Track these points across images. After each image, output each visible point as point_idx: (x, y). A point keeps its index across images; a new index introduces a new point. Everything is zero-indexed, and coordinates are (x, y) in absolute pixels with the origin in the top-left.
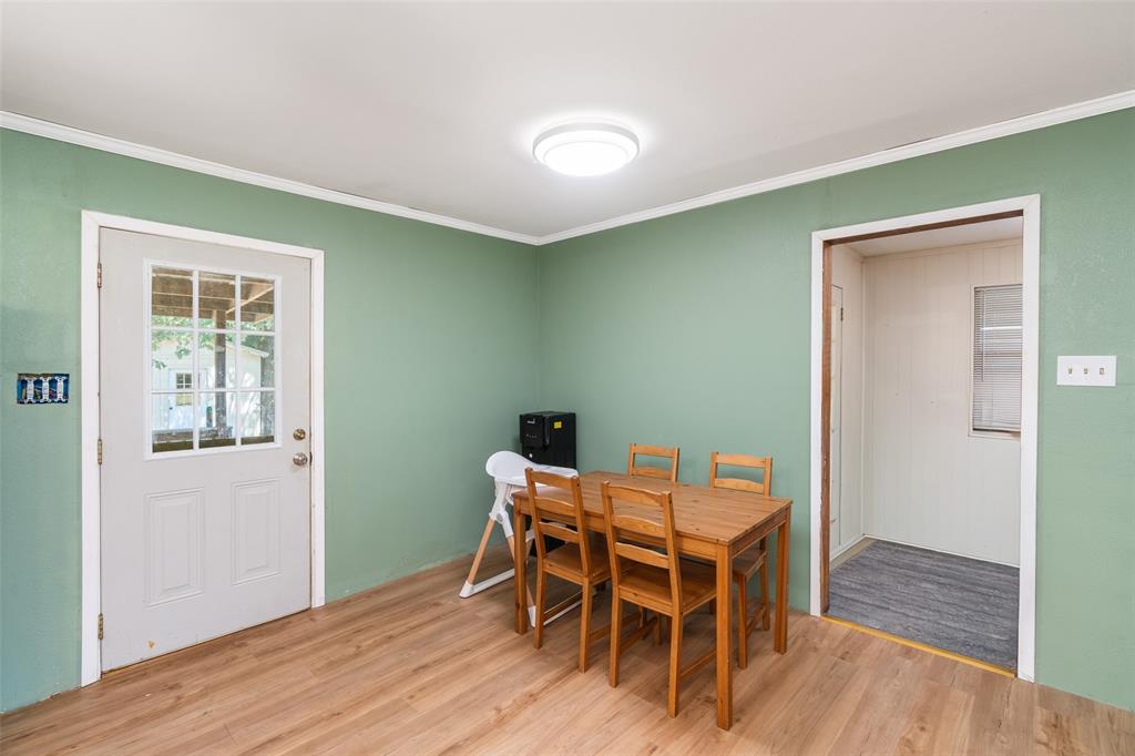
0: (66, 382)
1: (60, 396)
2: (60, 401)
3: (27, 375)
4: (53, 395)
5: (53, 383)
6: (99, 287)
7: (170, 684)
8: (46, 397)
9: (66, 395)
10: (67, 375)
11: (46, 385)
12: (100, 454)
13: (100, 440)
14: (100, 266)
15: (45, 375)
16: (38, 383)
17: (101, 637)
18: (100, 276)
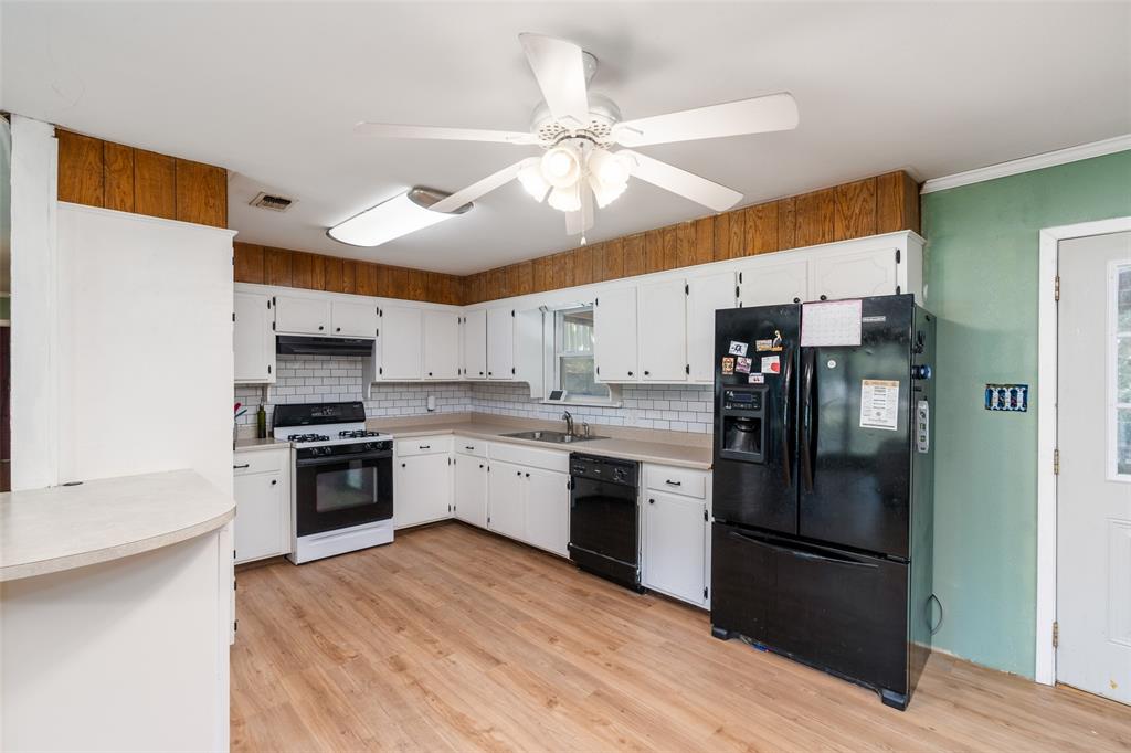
0: (1025, 392)
1: (1020, 405)
2: (1019, 410)
3: (994, 386)
4: (1014, 404)
5: (1014, 393)
6: (1057, 301)
7: (1124, 740)
8: (1008, 405)
9: (1025, 404)
10: (1026, 387)
11: (1008, 395)
12: (1056, 464)
13: (1057, 450)
14: (1058, 279)
15: (1008, 386)
16: (1001, 392)
17: (1055, 644)
18: (1058, 289)
